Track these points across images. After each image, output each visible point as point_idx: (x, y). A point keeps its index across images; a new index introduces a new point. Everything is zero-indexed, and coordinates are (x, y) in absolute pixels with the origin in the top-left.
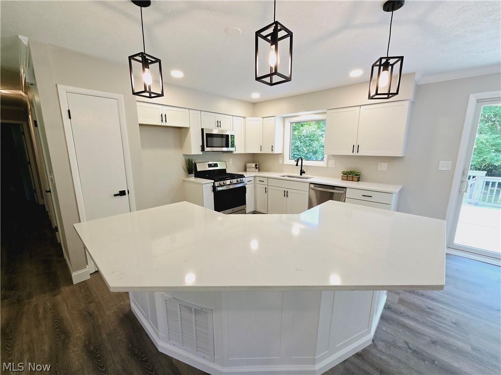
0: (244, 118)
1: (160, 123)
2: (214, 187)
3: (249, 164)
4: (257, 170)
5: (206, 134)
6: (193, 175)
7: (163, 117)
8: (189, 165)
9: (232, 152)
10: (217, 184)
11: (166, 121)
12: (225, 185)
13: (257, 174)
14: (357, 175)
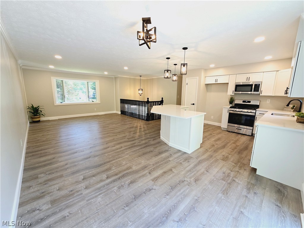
0: (277, 71)
1: (215, 83)
4: (292, 110)
5: (236, 85)
6: (232, 105)
7: (216, 80)
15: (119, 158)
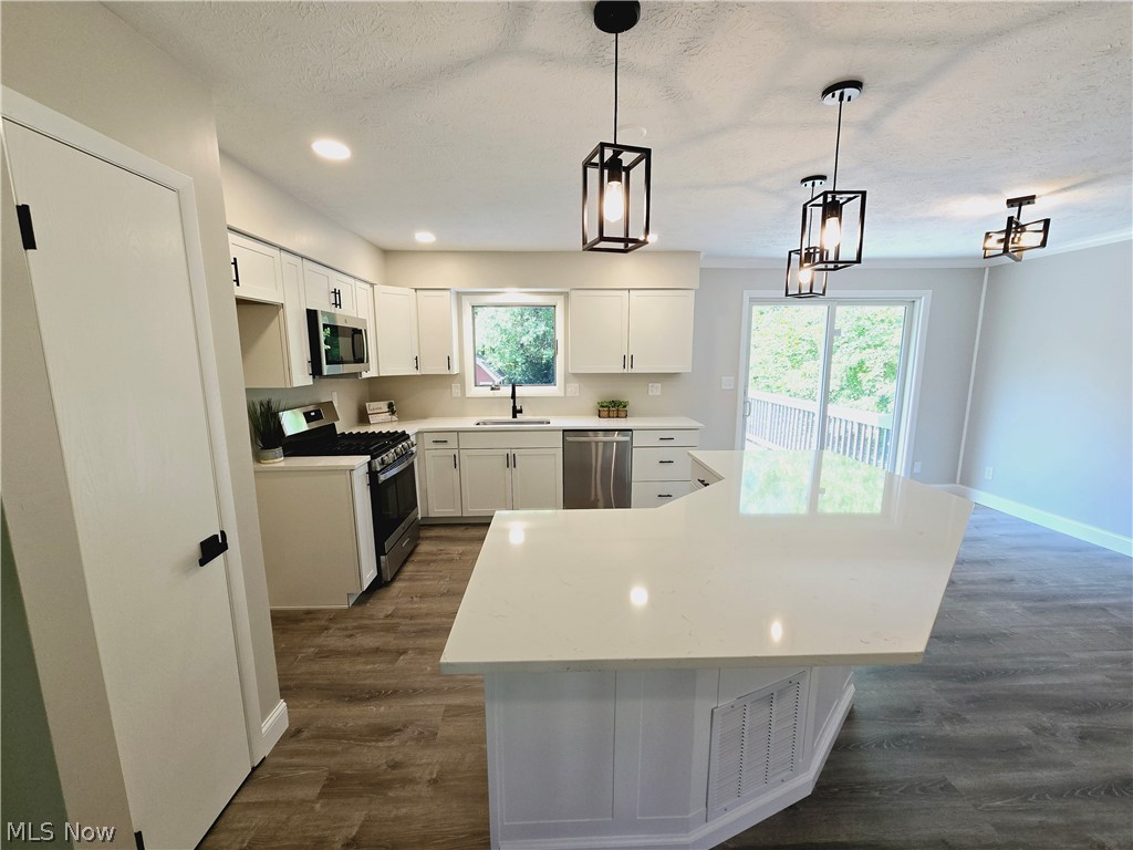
0: (372, 285)
3: (374, 405)
4: (395, 418)
5: (324, 325)
6: (281, 449)
11: (237, 281)
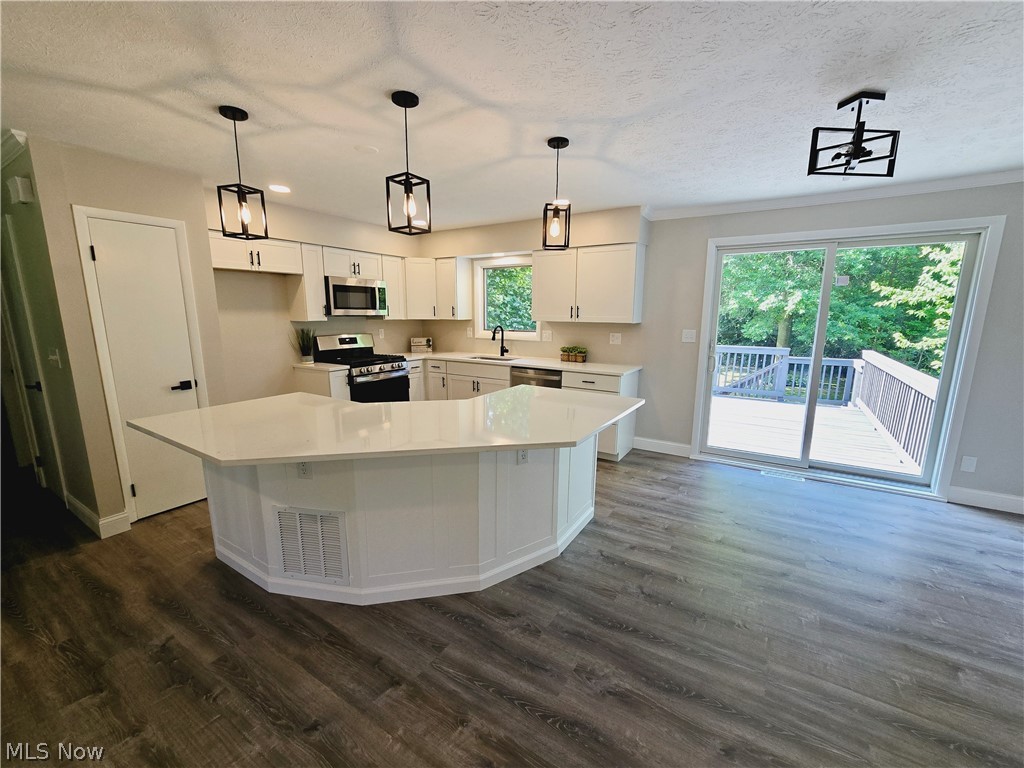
0: (403, 258)
1: (248, 267)
2: (350, 377)
3: (416, 340)
4: (430, 350)
5: (334, 286)
6: (312, 357)
7: (254, 257)
8: (303, 342)
9: (382, 317)
10: (355, 371)
11: (259, 263)
12: (369, 373)
13: (430, 355)
14: (581, 352)
15: (827, 696)
